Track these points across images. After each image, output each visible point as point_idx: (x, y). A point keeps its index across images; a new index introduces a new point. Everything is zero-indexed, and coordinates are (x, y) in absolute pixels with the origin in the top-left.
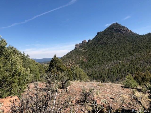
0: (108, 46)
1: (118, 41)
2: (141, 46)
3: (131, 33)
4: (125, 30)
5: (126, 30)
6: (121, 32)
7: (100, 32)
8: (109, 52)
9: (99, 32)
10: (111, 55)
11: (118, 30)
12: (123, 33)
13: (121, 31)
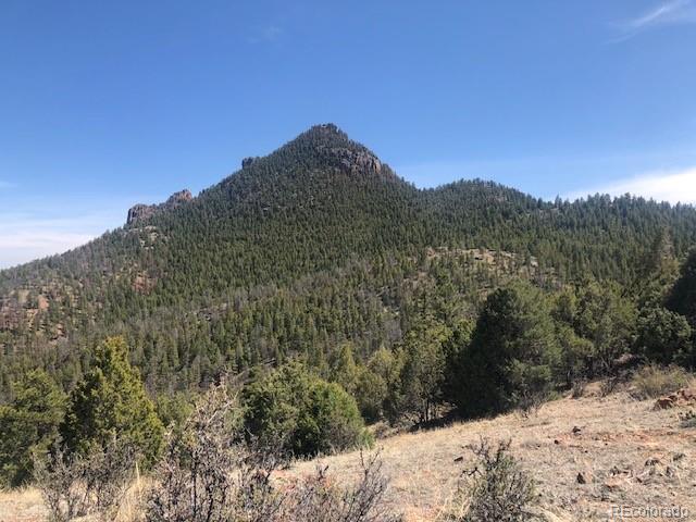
0: (275, 223)
1: (323, 204)
2: (409, 234)
3: (383, 179)
4: (361, 158)
5: (365, 160)
6: (342, 166)
7: (254, 156)
8: (270, 248)
9: (250, 160)
10: (274, 264)
11: (332, 155)
12: (349, 171)
13: (345, 161)
